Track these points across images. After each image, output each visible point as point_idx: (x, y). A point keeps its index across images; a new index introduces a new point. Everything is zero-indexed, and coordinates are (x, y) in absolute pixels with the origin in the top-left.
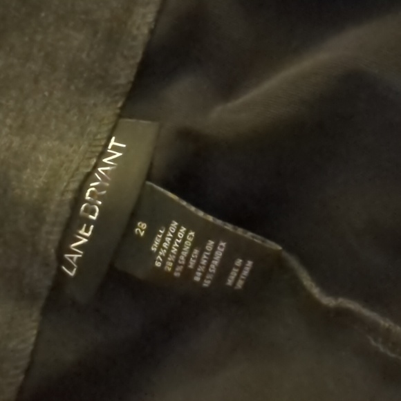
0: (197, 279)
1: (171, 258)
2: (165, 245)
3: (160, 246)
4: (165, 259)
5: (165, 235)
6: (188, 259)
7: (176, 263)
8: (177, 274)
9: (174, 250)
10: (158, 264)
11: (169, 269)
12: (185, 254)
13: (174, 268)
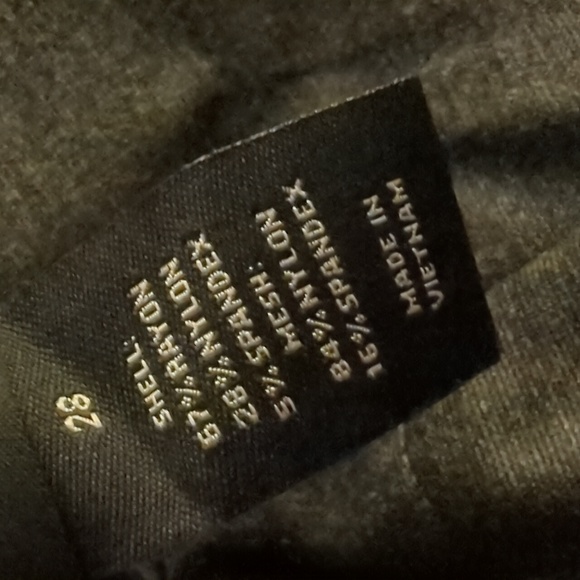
0: (341, 371)
1: (222, 375)
2: (176, 368)
3: (168, 388)
4: (210, 399)
5: (150, 352)
6: (262, 327)
7: (249, 377)
8: (285, 408)
9: (208, 344)
10: (210, 436)
11: (253, 414)
12: (240, 317)
13: (257, 395)
